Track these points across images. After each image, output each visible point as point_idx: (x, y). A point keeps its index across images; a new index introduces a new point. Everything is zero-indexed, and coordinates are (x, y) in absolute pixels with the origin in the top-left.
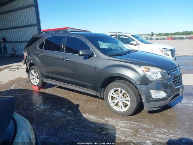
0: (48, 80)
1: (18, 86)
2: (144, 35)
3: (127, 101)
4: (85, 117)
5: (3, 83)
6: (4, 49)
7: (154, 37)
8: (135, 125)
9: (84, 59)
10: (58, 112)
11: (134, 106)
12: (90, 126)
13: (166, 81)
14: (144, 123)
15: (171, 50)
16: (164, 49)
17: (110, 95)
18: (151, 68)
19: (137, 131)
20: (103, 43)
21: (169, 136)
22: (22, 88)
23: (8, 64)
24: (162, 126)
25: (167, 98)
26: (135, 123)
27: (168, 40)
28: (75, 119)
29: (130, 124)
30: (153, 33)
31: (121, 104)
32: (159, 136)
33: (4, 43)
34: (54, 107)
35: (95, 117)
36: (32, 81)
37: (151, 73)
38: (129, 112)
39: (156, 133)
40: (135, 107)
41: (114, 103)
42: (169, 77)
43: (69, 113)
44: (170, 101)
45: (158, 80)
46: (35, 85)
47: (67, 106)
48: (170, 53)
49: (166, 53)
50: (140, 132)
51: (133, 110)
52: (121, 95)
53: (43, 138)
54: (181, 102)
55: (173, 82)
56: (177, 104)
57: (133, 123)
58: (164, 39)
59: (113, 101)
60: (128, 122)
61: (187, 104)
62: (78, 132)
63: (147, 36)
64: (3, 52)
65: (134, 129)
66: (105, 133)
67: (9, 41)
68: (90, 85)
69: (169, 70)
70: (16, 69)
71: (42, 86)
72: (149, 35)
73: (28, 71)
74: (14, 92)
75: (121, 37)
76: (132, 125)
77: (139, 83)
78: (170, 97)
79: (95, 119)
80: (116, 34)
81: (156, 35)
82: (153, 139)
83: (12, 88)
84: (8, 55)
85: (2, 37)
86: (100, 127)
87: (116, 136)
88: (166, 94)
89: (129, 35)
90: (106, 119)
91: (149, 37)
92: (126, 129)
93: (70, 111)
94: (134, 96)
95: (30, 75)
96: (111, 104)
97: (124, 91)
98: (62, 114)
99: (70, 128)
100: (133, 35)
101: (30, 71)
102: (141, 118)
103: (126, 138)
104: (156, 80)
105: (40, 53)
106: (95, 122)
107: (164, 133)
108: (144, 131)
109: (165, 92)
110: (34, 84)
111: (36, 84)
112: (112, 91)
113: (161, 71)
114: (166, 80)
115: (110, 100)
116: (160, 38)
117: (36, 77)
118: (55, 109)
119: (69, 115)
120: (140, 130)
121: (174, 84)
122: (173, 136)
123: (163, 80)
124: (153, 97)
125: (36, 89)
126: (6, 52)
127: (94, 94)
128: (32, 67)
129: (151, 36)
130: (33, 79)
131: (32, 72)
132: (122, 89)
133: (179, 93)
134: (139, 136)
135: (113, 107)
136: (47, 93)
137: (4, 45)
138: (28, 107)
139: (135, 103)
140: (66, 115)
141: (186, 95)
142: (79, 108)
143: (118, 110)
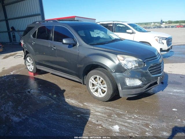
0: (41, 67)
1: (17, 72)
2: (153, 23)
3: (104, 87)
4: (67, 102)
5: (5, 69)
6: (13, 38)
7: (163, 25)
8: (110, 110)
9: (68, 47)
10: (44, 97)
11: (110, 92)
12: (68, 110)
13: (141, 70)
14: (119, 109)
15: (166, 39)
16: (159, 37)
17: (90, 82)
18: (126, 56)
19: (110, 116)
20: (101, 32)
21: (138, 121)
22: (20, 74)
23: (15, 52)
24: (135, 112)
25: (142, 86)
26: (111, 108)
27: (177, 28)
28: (57, 103)
29: (106, 109)
30: (163, 21)
31: (99, 90)
32: (129, 121)
33: (13, 32)
34: (42, 92)
35: (76, 102)
36: (28, 67)
37: (125, 61)
38: (106, 99)
39: (127, 118)
40: (111, 94)
41: (94, 89)
42: (145, 65)
43: (54, 97)
44: (146, 89)
45: (133, 68)
46: (30, 72)
47: (54, 91)
48: (165, 42)
49: (161, 42)
50: (112, 117)
51: (110, 97)
52: (99, 82)
53: (24, 118)
54: (162, 91)
55: (150, 71)
56: (158, 92)
57: (108, 108)
58: (172, 27)
59: (93, 87)
60: (104, 107)
61: (169, 92)
62: (56, 115)
63: (156, 24)
64: (12, 41)
65: (107, 114)
66: (80, 116)
67: (17, 30)
68: (74, 72)
69: (145, 59)
70: (20, 57)
71: (36, 72)
72: (158, 23)
73: (25, 58)
74: (12, 78)
75: (118, 25)
76: (107, 110)
77: (114, 71)
78: (146, 85)
79: (75, 103)
80: (113, 22)
81: (166, 23)
82: (122, 124)
83: (12, 73)
84: (17, 43)
85: (11, 26)
86: (77, 110)
87: (88, 119)
88: (141, 82)
89: (126, 24)
90: (85, 104)
91: (158, 25)
92: (100, 113)
93: (55, 96)
94: (110, 83)
95: (27, 62)
96: (91, 90)
97: (101, 79)
98: (47, 98)
99: (50, 111)
100: (131, 23)
101: (26, 58)
102: (118, 104)
103: (97, 121)
104: (131, 68)
105: (33, 42)
106: (75, 106)
107: (135, 119)
108: (116, 116)
109: (140, 80)
110: (30, 70)
111: (31, 70)
112: (92, 78)
113: (137, 60)
114: (141, 68)
115: (91, 87)
116: (169, 26)
117: (31, 64)
118: (42, 94)
119: (53, 99)
120: (112, 115)
121: (151, 73)
122: (142, 122)
123: (138, 69)
124: (128, 85)
125: (32, 75)
126: (15, 40)
127: (77, 80)
128: (28, 55)
129: (161, 23)
130: (29, 66)
131: (28, 59)
132: (100, 77)
133: (157, 82)
134: (110, 120)
135: (94, 93)
136: (40, 79)
137: (13, 34)
138: (20, 91)
139: (111, 90)
140: (50, 99)
141: (171, 83)
142: (65, 93)
143: (97, 96)
